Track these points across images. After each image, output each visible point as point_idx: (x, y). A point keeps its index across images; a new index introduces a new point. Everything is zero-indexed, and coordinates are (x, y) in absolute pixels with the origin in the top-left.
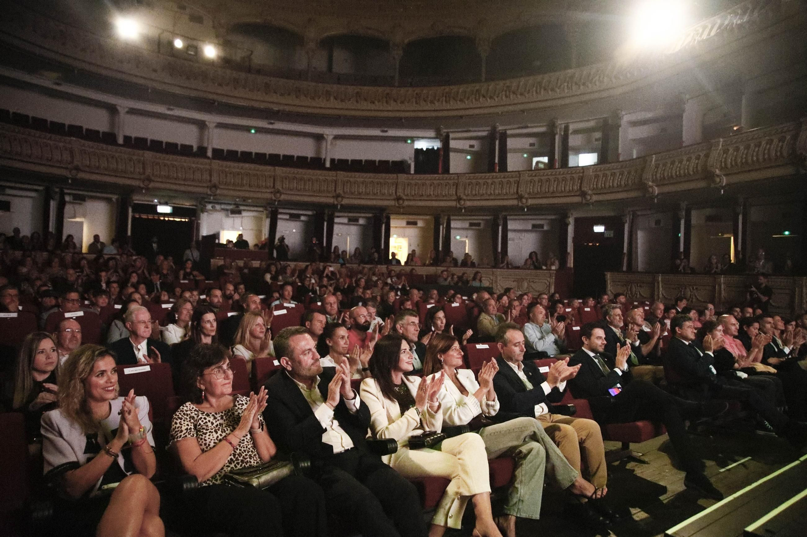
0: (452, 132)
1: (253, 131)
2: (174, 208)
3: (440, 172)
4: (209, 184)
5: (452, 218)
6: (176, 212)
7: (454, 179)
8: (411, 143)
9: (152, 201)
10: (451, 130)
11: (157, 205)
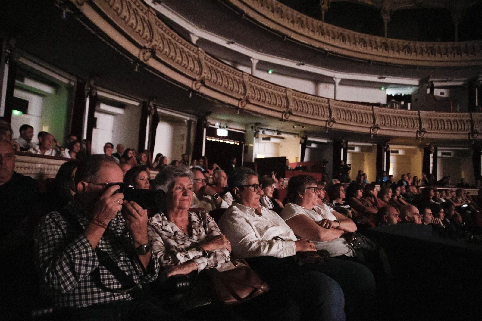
0: (436, 81)
1: (270, 72)
2: (230, 132)
3: (452, 111)
4: (285, 110)
5: (438, 148)
6: (232, 135)
7: (467, 116)
8: (384, 90)
9: (214, 125)
10: (435, 80)
11: (217, 129)
